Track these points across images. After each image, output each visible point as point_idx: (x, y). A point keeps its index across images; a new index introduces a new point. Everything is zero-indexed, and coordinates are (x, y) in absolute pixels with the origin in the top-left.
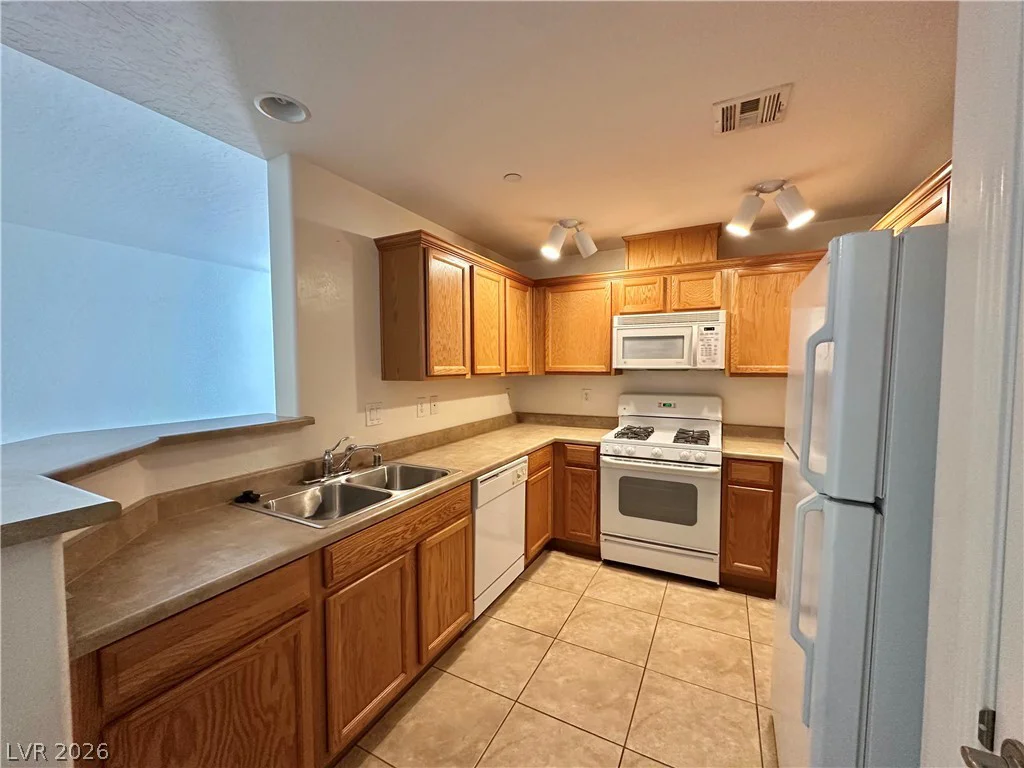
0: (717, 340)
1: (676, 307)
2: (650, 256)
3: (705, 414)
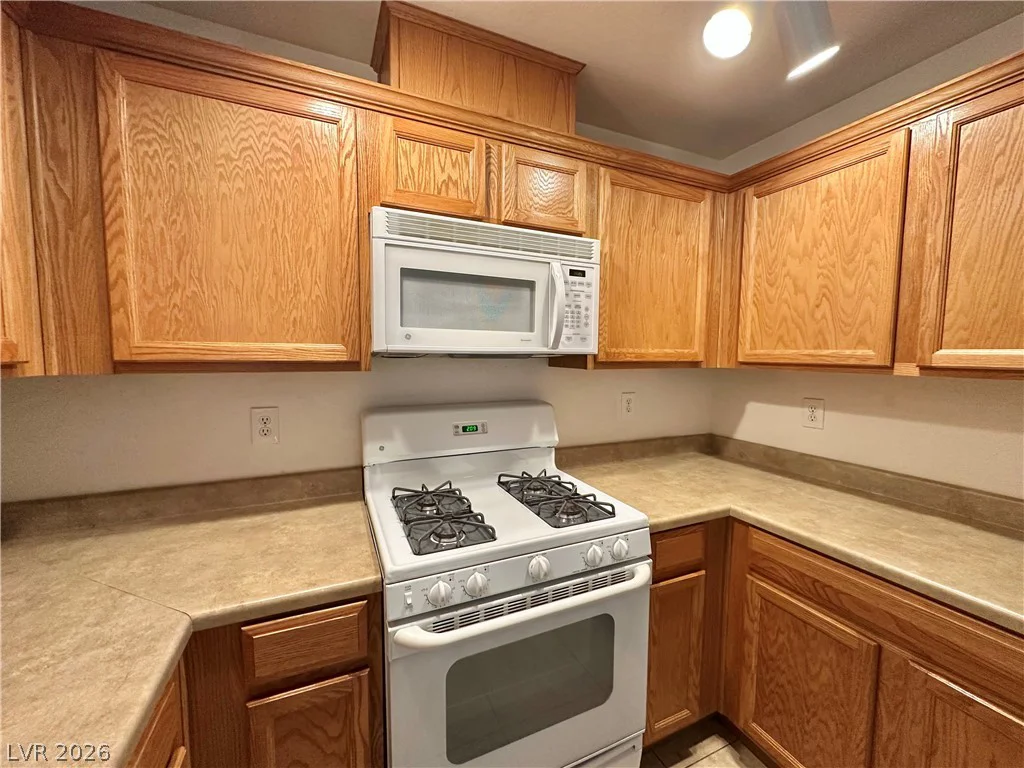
0: (588, 297)
1: (511, 217)
3: (535, 437)
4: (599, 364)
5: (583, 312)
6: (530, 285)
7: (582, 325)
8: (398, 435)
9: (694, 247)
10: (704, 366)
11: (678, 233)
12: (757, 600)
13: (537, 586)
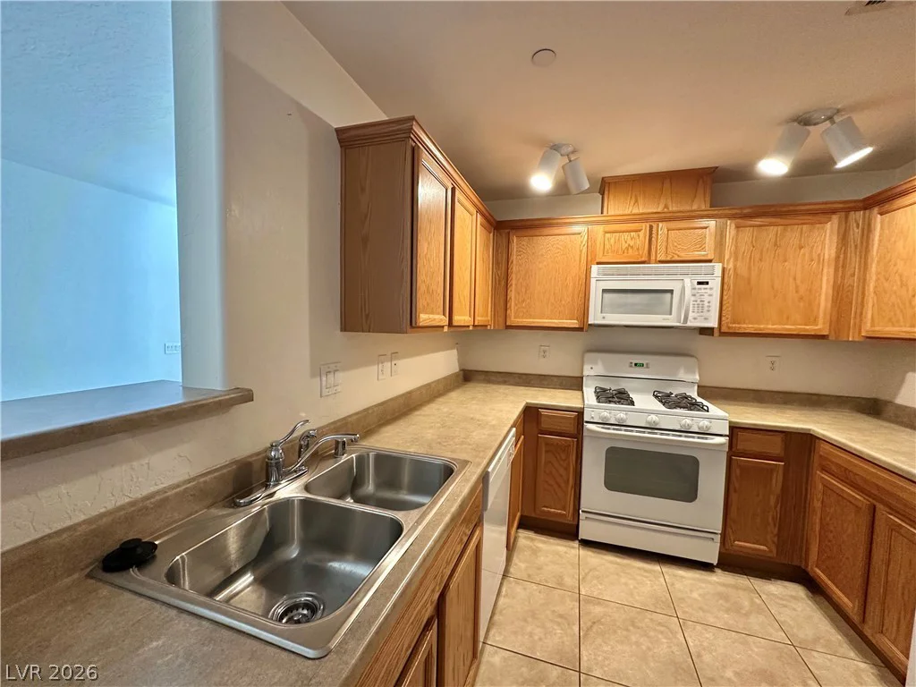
0: (710, 295)
1: (663, 258)
2: (633, 198)
3: (682, 375)
4: (722, 334)
5: (706, 304)
6: (671, 291)
7: (706, 309)
8: (600, 363)
9: (819, 255)
10: (832, 338)
11: (801, 248)
12: (820, 486)
13: (653, 428)
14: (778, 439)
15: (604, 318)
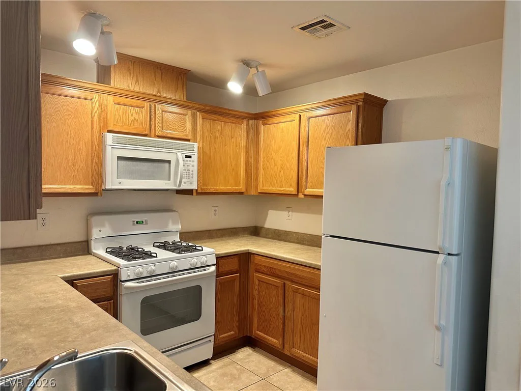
0: (193, 166)
1: (160, 134)
2: (134, 82)
4: (198, 193)
5: (191, 173)
6: (169, 162)
7: (190, 177)
8: (107, 225)
9: (239, 143)
10: (245, 194)
11: (232, 138)
12: (257, 282)
13: (173, 272)
14: (236, 260)
15: (120, 183)
